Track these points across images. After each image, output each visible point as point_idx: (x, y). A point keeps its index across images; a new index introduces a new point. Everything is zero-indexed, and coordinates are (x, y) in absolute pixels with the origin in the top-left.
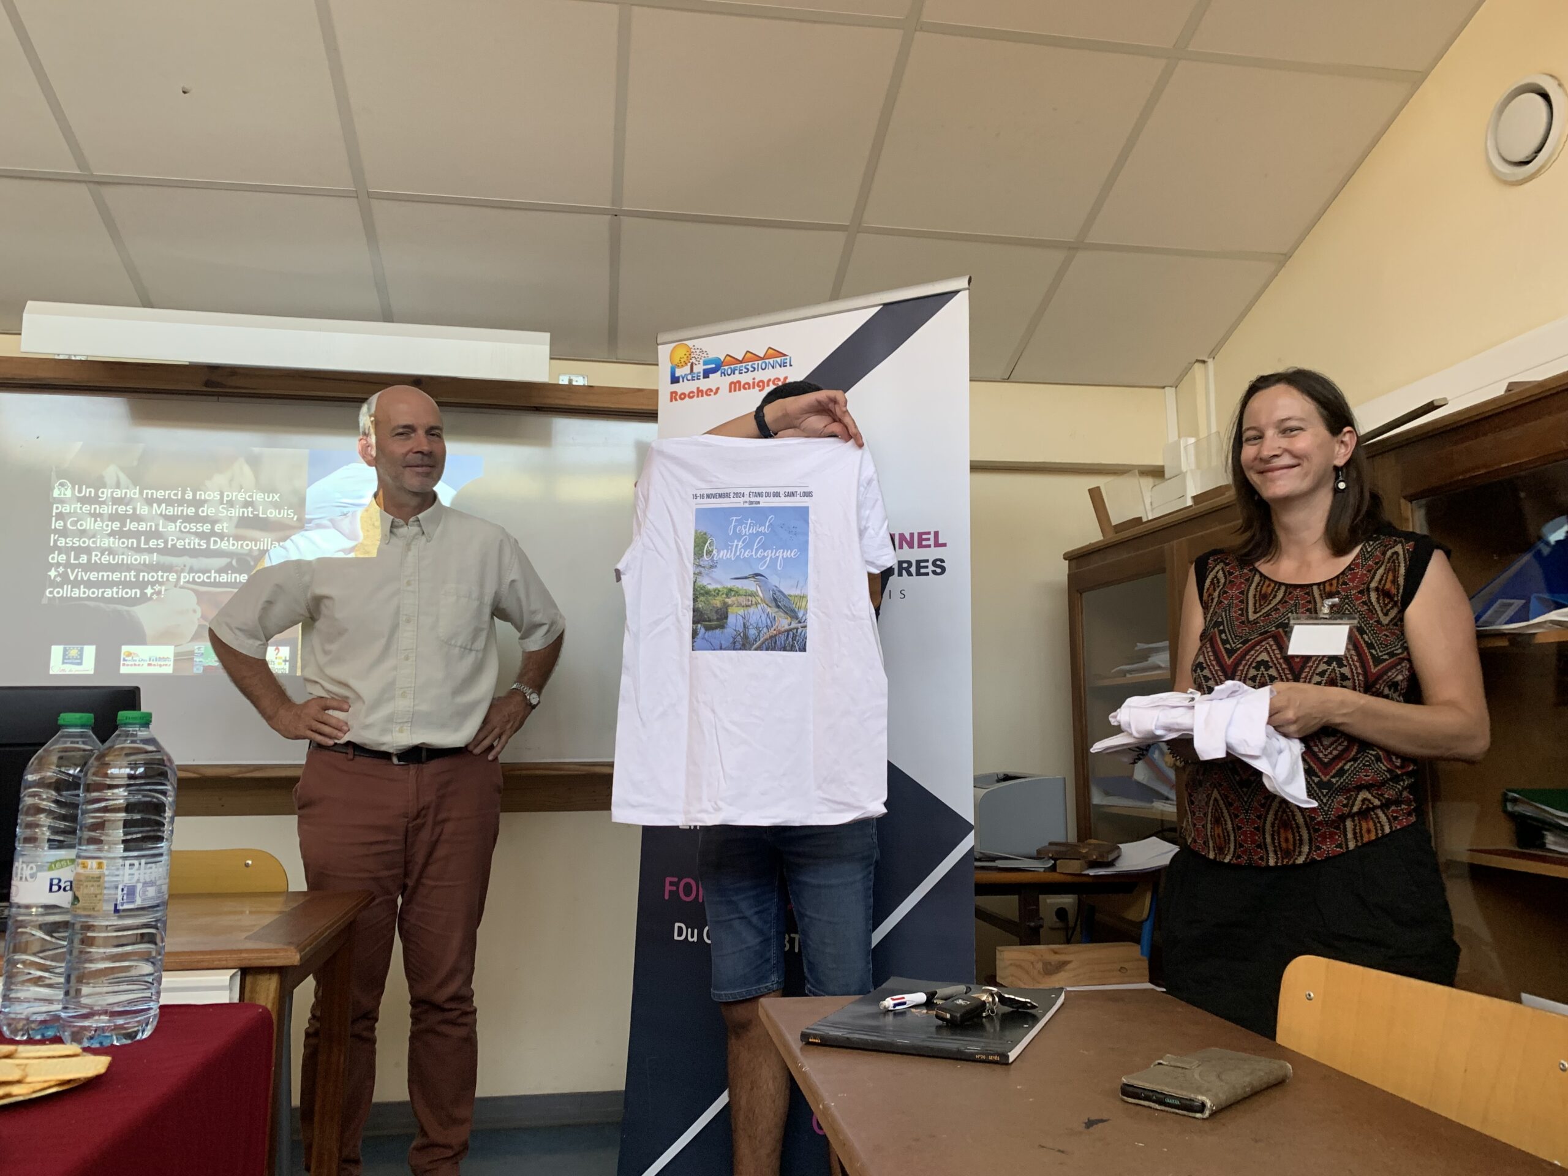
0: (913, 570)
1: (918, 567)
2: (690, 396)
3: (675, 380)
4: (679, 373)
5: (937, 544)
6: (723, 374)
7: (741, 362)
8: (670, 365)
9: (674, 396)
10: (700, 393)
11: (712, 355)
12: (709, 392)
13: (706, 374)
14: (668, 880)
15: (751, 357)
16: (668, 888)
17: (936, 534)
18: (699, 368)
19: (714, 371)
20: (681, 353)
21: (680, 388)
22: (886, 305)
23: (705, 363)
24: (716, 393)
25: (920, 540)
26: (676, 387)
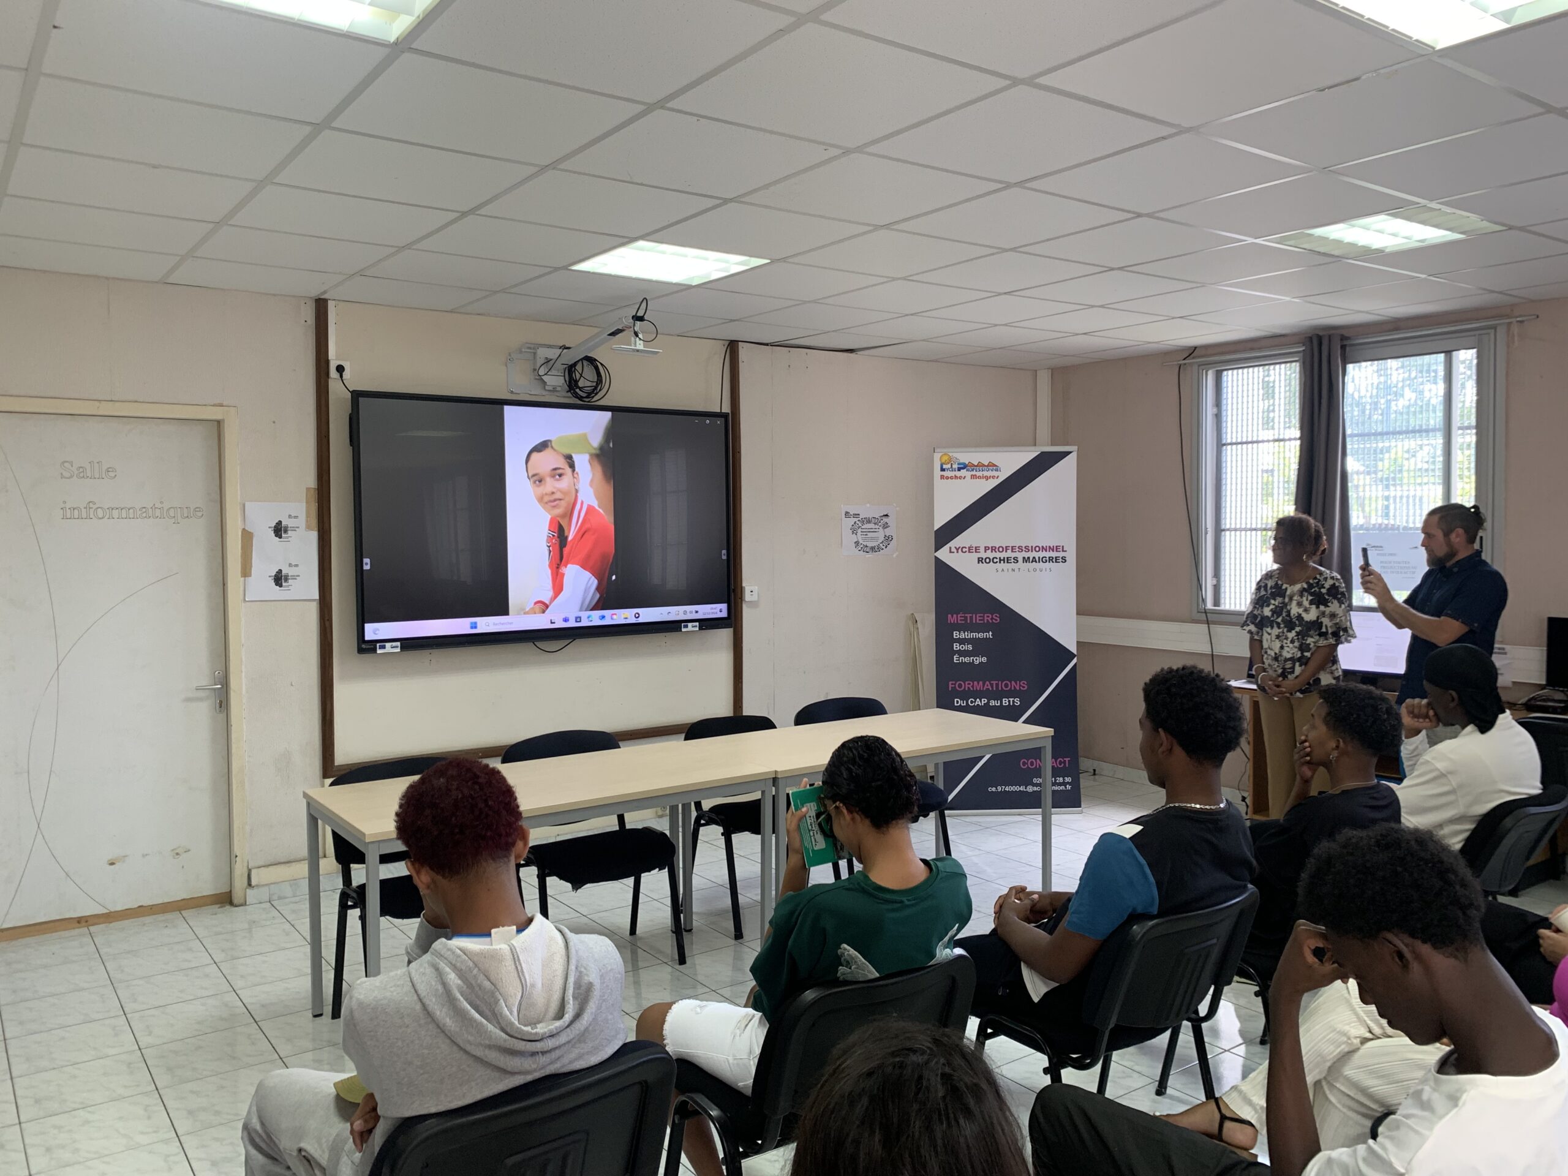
0: (1054, 560)
1: (1056, 560)
2: (951, 478)
3: (943, 470)
4: (944, 467)
5: (1063, 551)
6: (967, 470)
7: (976, 466)
8: (940, 463)
9: (942, 477)
10: (956, 477)
11: (961, 461)
12: (960, 478)
13: (959, 469)
14: (950, 683)
15: (980, 466)
16: (950, 686)
17: (1063, 547)
18: (955, 466)
19: (963, 468)
20: (945, 458)
21: (945, 474)
22: (1042, 453)
23: (959, 464)
24: (964, 478)
25: (1057, 549)
26: (943, 473)
